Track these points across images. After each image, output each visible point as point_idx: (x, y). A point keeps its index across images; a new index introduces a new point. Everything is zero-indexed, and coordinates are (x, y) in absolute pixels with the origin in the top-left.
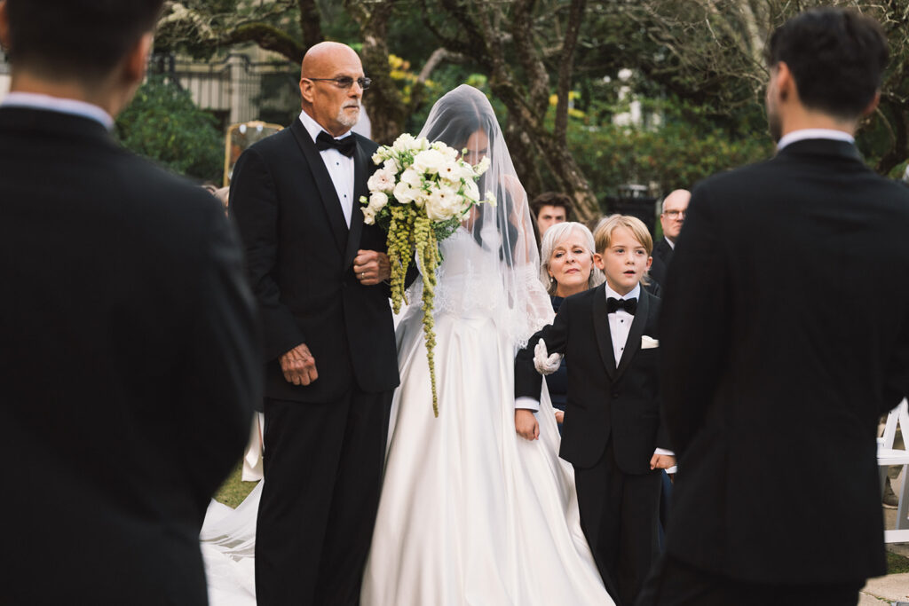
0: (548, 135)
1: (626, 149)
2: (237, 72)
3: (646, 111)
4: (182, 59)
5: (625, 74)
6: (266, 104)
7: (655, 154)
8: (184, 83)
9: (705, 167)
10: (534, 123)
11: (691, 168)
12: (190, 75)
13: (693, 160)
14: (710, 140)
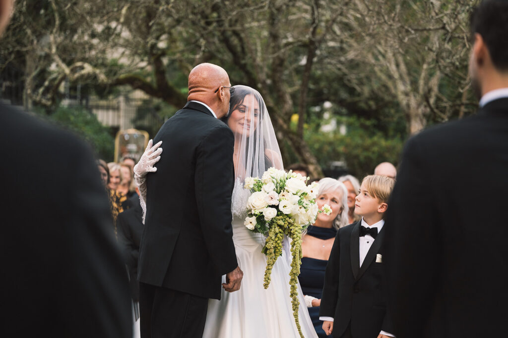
0: (293, 133)
1: (330, 144)
2: (123, 105)
3: (339, 123)
4: (93, 99)
5: (327, 105)
6: (139, 123)
7: (347, 146)
8: (94, 111)
9: (373, 153)
10: (285, 126)
11: (366, 154)
12: (98, 107)
13: (366, 149)
14: (375, 139)
